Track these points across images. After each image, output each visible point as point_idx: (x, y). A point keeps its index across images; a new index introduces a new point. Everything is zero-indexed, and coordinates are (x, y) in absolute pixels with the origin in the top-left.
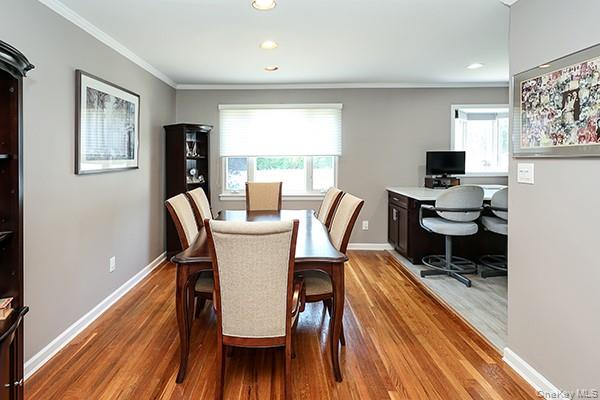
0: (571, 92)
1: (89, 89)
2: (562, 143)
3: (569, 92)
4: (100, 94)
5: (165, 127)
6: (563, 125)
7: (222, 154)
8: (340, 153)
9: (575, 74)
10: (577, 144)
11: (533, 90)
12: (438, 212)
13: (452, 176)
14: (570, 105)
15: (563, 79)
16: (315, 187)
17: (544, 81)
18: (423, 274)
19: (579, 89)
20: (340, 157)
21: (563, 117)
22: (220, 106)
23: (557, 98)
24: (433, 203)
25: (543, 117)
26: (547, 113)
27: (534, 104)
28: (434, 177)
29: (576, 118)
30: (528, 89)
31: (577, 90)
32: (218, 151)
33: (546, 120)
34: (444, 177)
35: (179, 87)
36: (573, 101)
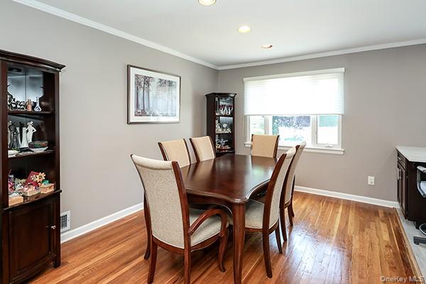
1: (136, 75)
4: (145, 77)
5: (206, 95)
7: (246, 114)
8: (343, 113)
16: (319, 142)
18: (417, 241)
20: (343, 116)
22: (245, 79)
32: (243, 111)
35: (220, 68)
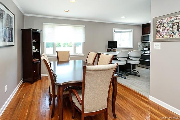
0: (176, 23)
2: (172, 37)
3: (175, 23)
4: (1, 10)
5: (21, 29)
6: (173, 32)
7: (44, 41)
8: (84, 41)
9: (177, 18)
10: (178, 37)
11: (161, 22)
12: (117, 59)
13: (113, 48)
14: (176, 26)
15: (173, 19)
16: (76, 52)
17: (165, 20)
19: (179, 22)
20: (84, 43)
21: (173, 30)
22: (43, 24)
23: (170, 24)
24: (116, 56)
25: (165, 30)
26: (167, 29)
27: (161, 26)
28: (109, 48)
29: (178, 30)
30: (159, 22)
31: (178, 22)
32: (42, 40)
33: (166, 31)
34: (112, 49)
36: (177, 26)
